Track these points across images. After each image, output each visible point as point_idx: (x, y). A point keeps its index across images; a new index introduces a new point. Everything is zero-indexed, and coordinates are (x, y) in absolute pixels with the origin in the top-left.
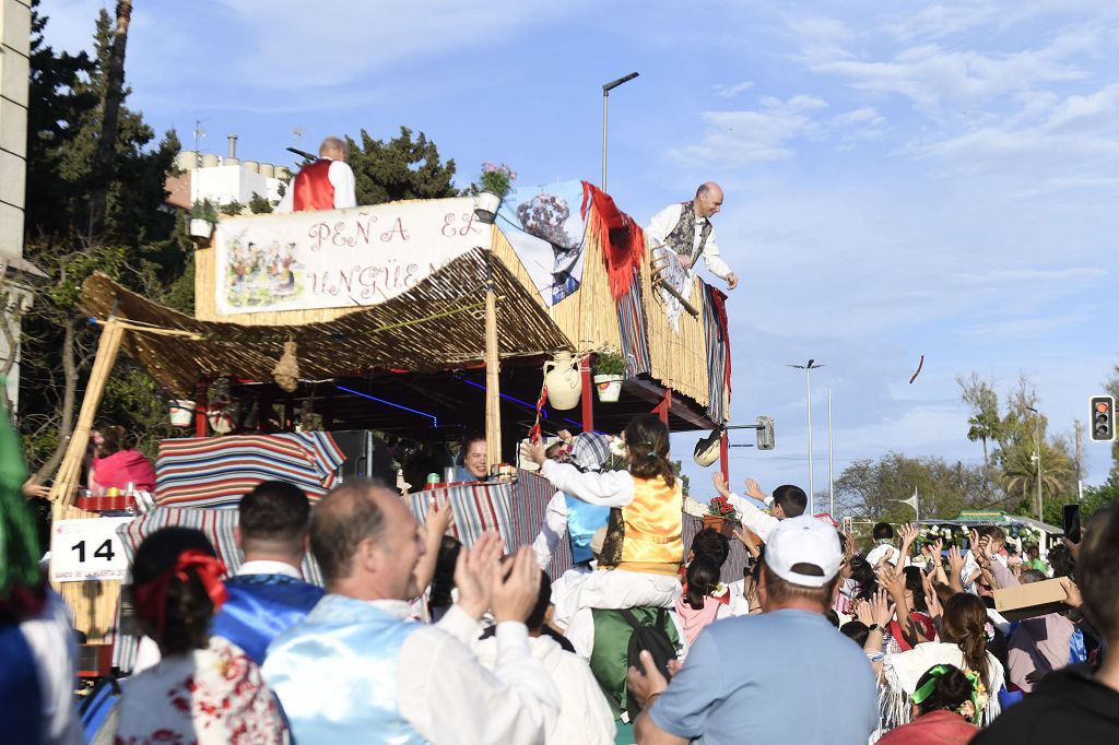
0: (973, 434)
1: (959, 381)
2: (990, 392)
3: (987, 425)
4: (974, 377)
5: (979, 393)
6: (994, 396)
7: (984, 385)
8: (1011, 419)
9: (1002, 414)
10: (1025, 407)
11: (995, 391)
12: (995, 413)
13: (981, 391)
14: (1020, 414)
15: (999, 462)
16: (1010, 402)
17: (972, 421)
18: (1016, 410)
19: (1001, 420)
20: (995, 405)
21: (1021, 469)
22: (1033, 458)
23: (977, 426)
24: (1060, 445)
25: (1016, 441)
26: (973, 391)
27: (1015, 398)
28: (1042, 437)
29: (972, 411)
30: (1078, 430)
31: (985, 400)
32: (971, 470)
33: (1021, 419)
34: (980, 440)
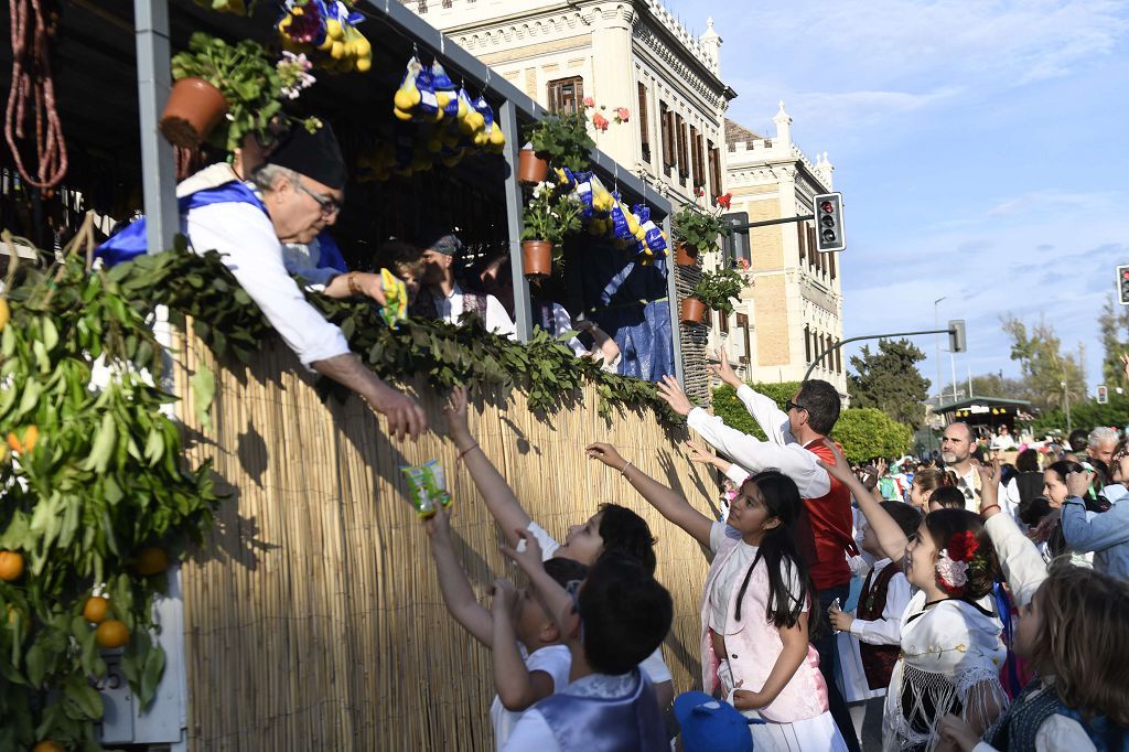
0: (1014, 356)
1: (1000, 318)
2: (1021, 325)
3: (1021, 350)
4: (1009, 314)
5: (1013, 325)
6: (1024, 326)
7: (1016, 319)
8: (1035, 341)
9: (1029, 337)
10: (1042, 332)
11: (1024, 323)
12: (1024, 338)
13: (1015, 323)
14: (1041, 337)
15: (1028, 370)
16: (1035, 329)
17: (1013, 348)
18: (1038, 336)
19: (1029, 342)
20: (1024, 332)
21: (1055, 389)
22: (1063, 384)
23: (1016, 351)
24: (1070, 359)
25: (1041, 355)
26: (1009, 324)
27: (1037, 327)
28: (1057, 351)
30: (1082, 348)
31: (1018, 331)
32: (1017, 381)
33: (1043, 341)
34: (1018, 360)
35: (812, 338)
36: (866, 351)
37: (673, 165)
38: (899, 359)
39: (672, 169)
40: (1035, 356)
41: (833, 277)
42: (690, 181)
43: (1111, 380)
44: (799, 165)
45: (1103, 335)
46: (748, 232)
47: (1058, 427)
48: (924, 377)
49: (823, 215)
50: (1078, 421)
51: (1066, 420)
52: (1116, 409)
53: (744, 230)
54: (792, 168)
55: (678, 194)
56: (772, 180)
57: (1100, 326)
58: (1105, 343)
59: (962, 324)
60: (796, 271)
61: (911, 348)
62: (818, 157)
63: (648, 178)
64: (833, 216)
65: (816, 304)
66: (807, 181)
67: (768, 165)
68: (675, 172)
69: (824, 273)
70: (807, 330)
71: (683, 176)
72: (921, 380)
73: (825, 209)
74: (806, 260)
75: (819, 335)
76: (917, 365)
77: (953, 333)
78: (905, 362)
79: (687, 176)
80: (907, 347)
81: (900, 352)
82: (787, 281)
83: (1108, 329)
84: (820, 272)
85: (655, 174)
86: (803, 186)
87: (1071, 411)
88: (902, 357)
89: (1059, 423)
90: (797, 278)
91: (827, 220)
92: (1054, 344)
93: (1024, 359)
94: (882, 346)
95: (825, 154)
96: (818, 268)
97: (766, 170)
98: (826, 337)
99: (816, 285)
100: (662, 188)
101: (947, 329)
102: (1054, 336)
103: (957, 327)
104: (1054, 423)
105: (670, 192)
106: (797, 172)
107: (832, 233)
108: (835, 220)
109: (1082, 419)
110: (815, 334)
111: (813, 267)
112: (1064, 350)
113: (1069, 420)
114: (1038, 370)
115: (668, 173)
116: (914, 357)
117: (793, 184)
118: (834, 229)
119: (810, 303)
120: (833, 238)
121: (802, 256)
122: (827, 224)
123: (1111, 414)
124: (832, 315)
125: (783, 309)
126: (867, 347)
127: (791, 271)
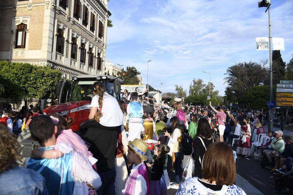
0: (176, 90)
3: (177, 89)
4: (176, 84)
8: (180, 88)
9: (179, 88)
10: (181, 87)
21: (181, 94)
22: (182, 92)
24: (184, 91)
29: (176, 88)
31: (177, 86)
32: (176, 94)
40: (179, 91)
52: (191, 99)
57: (190, 87)
76: (138, 76)
83: (191, 87)
94: (127, 68)
112: (184, 90)
116: (136, 73)
126: (123, 69)
127: (48, 3)
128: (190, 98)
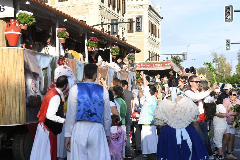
1: (211, 51)
2: (216, 53)
4: (213, 51)
5: (214, 53)
6: (217, 54)
8: (220, 58)
9: (218, 57)
10: (222, 55)
11: (217, 53)
12: (217, 57)
13: (215, 53)
14: (221, 57)
15: (217, 66)
16: (220, 55)
17: (213, 60)
18: (221, 56)
19: (218, 58)
20: (217, 56)
21: (222, 72)
22: (224, 70)
23: (214, 60)
24: (228, 64)
25: (221, 62)
26: (213, 53)
27: (221, 54)
28: (225, 61)
30: (232, 61)
31: (215, 55)
33: (222, 58)
34: (215, 63)
35: (151, 54)
36: (167, 58)
37: (111, 4)
38: (176, 61)
39: (111, 5)
40: (219, 62)
41: (159, 37)
42: (116, 9)
43: (237, 70)
44: (150, 6)
45: (238, 57)
46: (118, 25)
47: (222, 82)
48: (182, 67)
49: (137, 21)
50: (227, 80)
51: (224, 80)
52: (238, 78)
53: (117, 24)
54: (148, 7)
55: (112, 12)
56: (142, 10)
58: (239, 60)
59: (186, 53)
60: (147, 36)
61: (179, 58)
62: (157, 4)
63: (103, 7)
64: (140, 22)
65: (153, 45)
66: (152, 11)
67: (142, 6)
68: (111, 6)
69: (156, 36)
70: (149, 52)
71: (114, 7)
72: (181, 67)
73: (138, 20)
74: (151, 33)
75: (153, 53)
76: (181, 63)
77: (183, 55)
78: (177, 62)
79: (115, 7)
80: (178, 58)
81: (176, 59)
82: (145, 38)
84: (155, 36)
85: (105, 6)
86: (151, 12)
87: (226, 78)
88: (177, 61)
89: (223, 81)
90: (147, 37)
91: (138, 23)
92: (225, 59)
93: (216, 63)
94: (172, 57)
95: (159, 3)
96: (154, 35)
97: (141, 7)
98: (155, 54)
99: (153, 39)
100: (107, 10)
101: (182, 54)
102: (225, 57)
103: (185, 54)
104: (221, 81)
105: (109, 11)
106: (149, 8)
107: (139, 27)
108: (140, 23)
109: (228, 80)
110: (152, 53)
111: (153, 35)
113: (225, 80)
114: (220, 66)
115: (109, 6)
116: (180, 61)
117: (148, 11)
118: (140, 26)
119: (151, 44)
120: (140, 28)
121: (149, 31)
122: (138, 24)
123: (237, 79)
124: (158, 48)
125: (143, 46)
126: (168, 57)
127: (146, 35)
128: (236, 76)
